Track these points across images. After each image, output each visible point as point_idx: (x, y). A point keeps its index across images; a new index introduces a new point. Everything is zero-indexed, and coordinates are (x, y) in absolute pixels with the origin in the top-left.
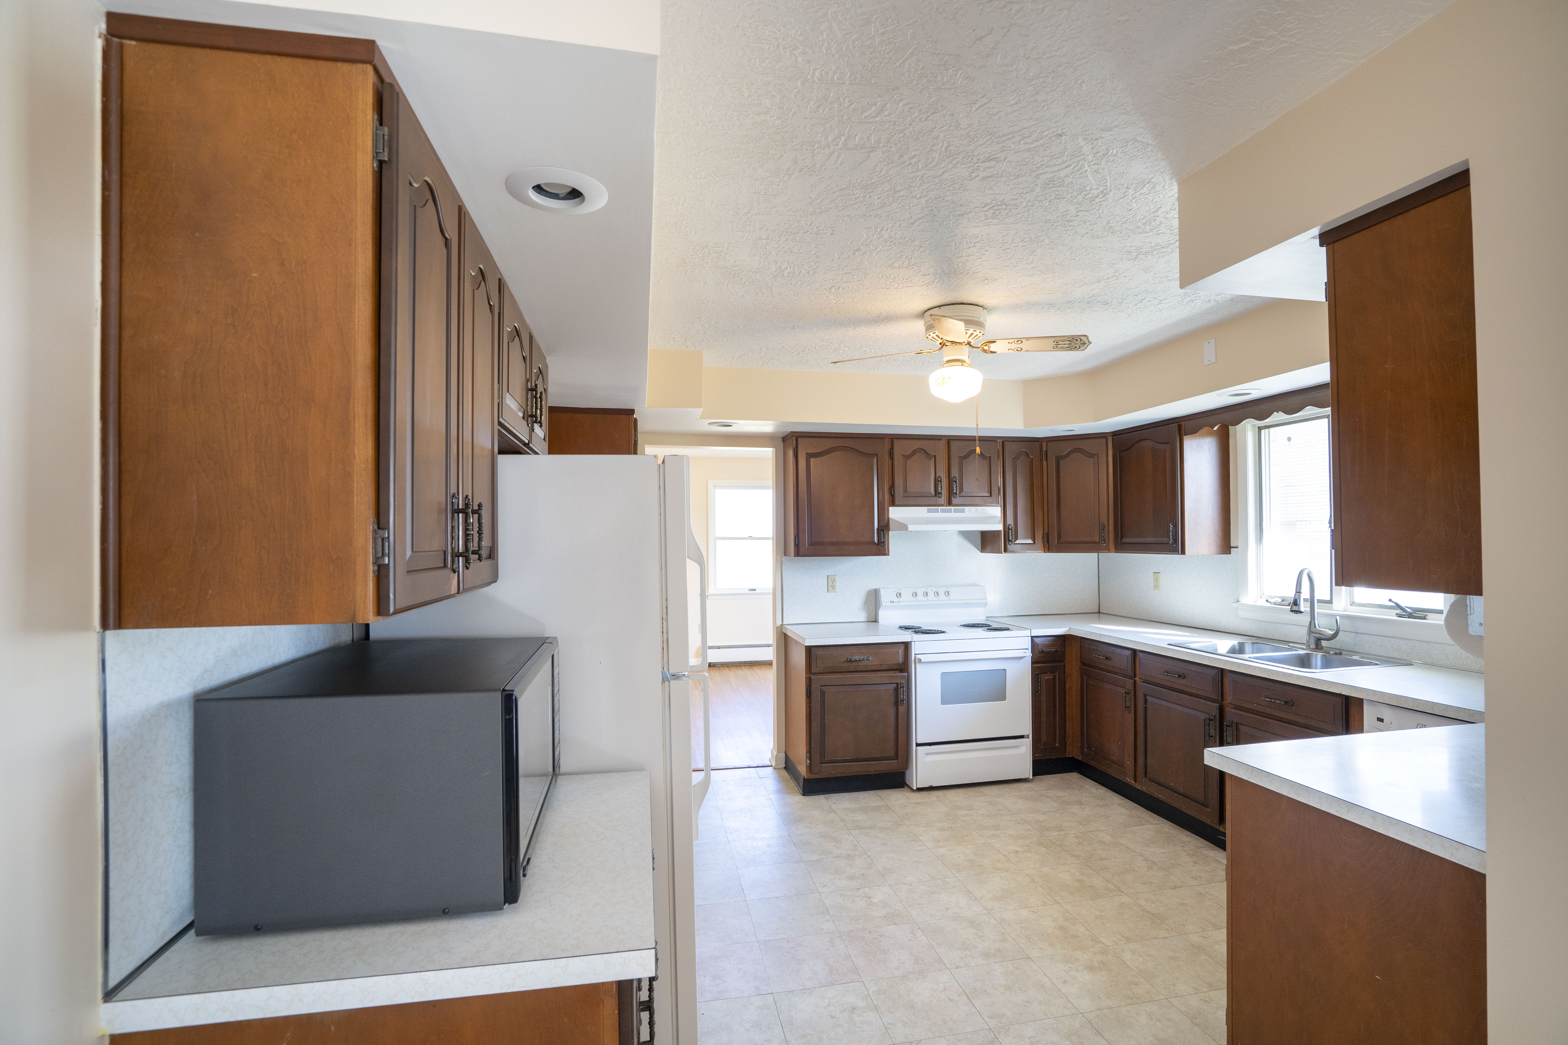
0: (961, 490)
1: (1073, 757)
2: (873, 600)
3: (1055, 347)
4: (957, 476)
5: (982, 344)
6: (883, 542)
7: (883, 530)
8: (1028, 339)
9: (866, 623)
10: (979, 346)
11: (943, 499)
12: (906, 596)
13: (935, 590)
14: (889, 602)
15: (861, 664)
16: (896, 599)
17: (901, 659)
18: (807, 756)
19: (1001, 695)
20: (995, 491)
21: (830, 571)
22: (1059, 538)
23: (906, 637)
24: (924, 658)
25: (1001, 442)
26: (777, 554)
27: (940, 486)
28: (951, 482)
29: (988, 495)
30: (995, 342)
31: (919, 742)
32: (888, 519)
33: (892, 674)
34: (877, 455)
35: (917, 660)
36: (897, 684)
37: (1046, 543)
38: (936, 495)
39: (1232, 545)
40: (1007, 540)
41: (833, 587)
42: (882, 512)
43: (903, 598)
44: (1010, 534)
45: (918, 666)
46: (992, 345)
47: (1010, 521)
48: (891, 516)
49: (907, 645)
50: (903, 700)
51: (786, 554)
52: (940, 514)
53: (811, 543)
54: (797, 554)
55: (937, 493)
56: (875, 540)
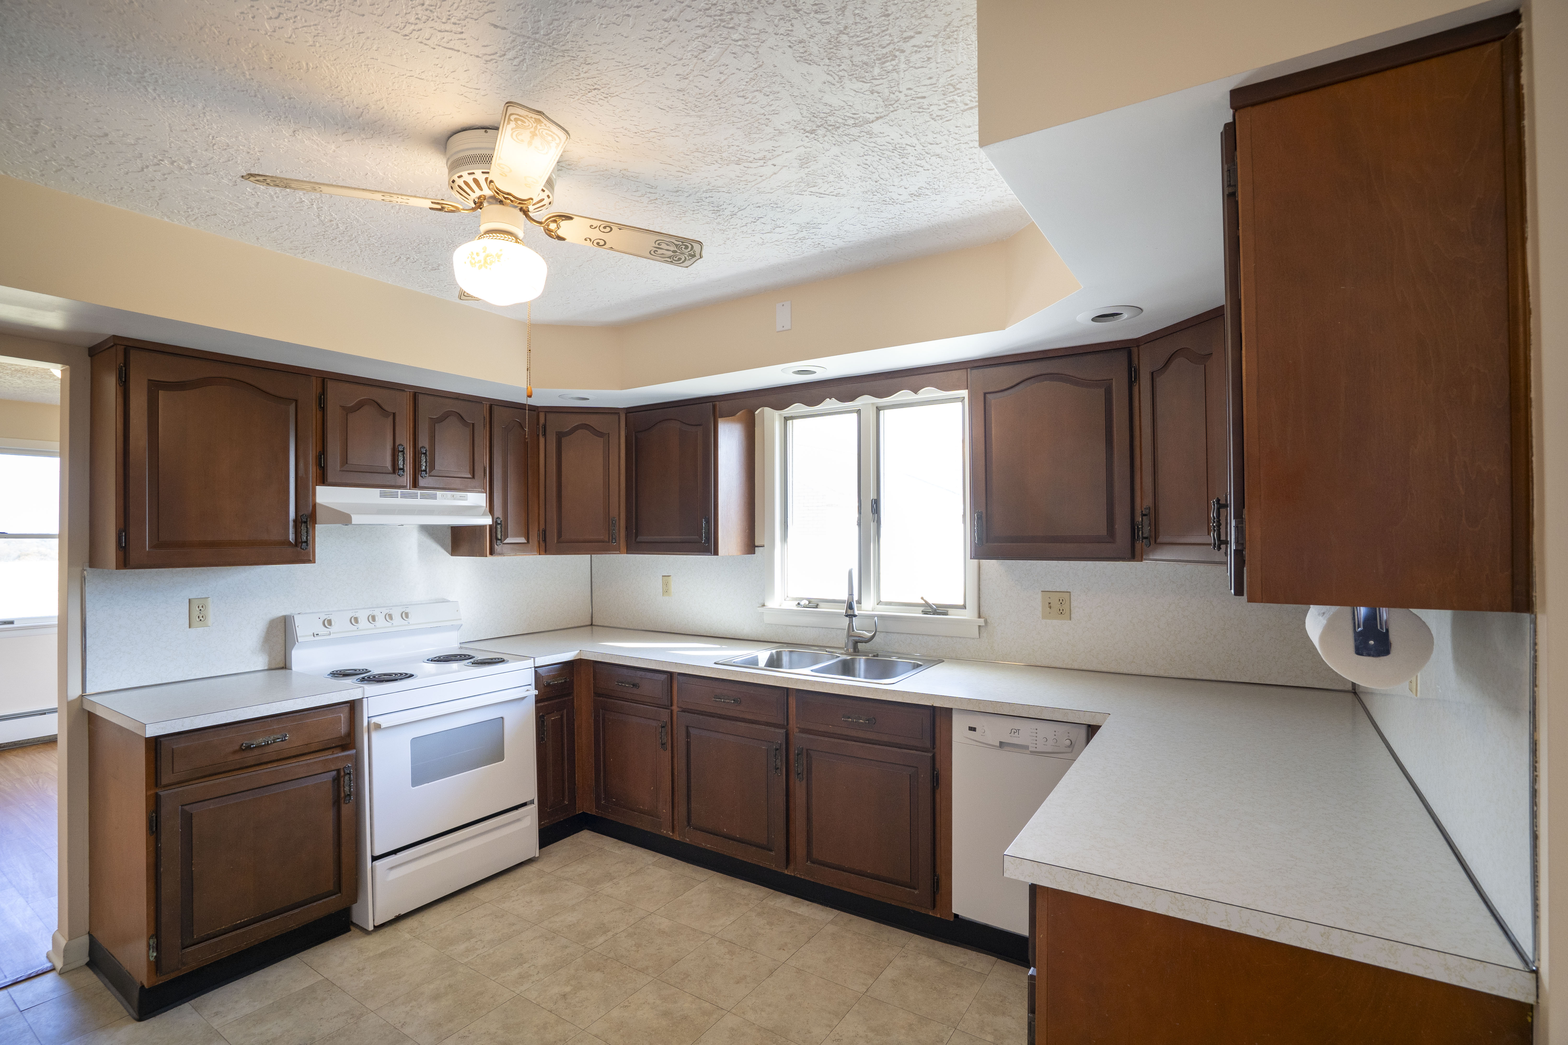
0: (433, 467)
1: (583, 813)
2: (280, 634)
3: (652, 252)
4: (427, 446)
5: (550, 218)
6: (306, 542)
7: (306, 522)
8: (621, 227)
9: (266, 673)
10: (543, 220)
11: (407, 478)
12: (341, 624)
13: (385, 611)
14: (310, 635)
15: (267, 750)
16: (322, 630)
17: (343, 729)
18: (149, 945)
19: (496, 754)
20: (479, 472)
21: (194, 592)
22: (560, 535)
23: (348, 691)
24: (384, 721)
25: (488, 405)
26: (71, 563)
27: (401, 458)
28: (417, 453)
29: (470, 476)
30: (571, 218)
31: (377, 853)
32: (315, 505)
33: (328, 756)
34: (296, 401)
35: (372, 727)
36: (338, 771)
37: (541, 542)
38: (394, 472)
39: (756, 544)
40: (494, 538)
41: (202, 618)
42: (304, 494)
43: (334, 628)
44: (499, 530)
45: (375, 736)
46: (564, 224)
47: (498, 513)
48: (319, 500)
49: (353, 707)
50: (349, 795)
51: (94, 561)
52: (399, 499)
53: (158, 544)
54: (125, 562)
55: (396, 469)
56: (292, 538)
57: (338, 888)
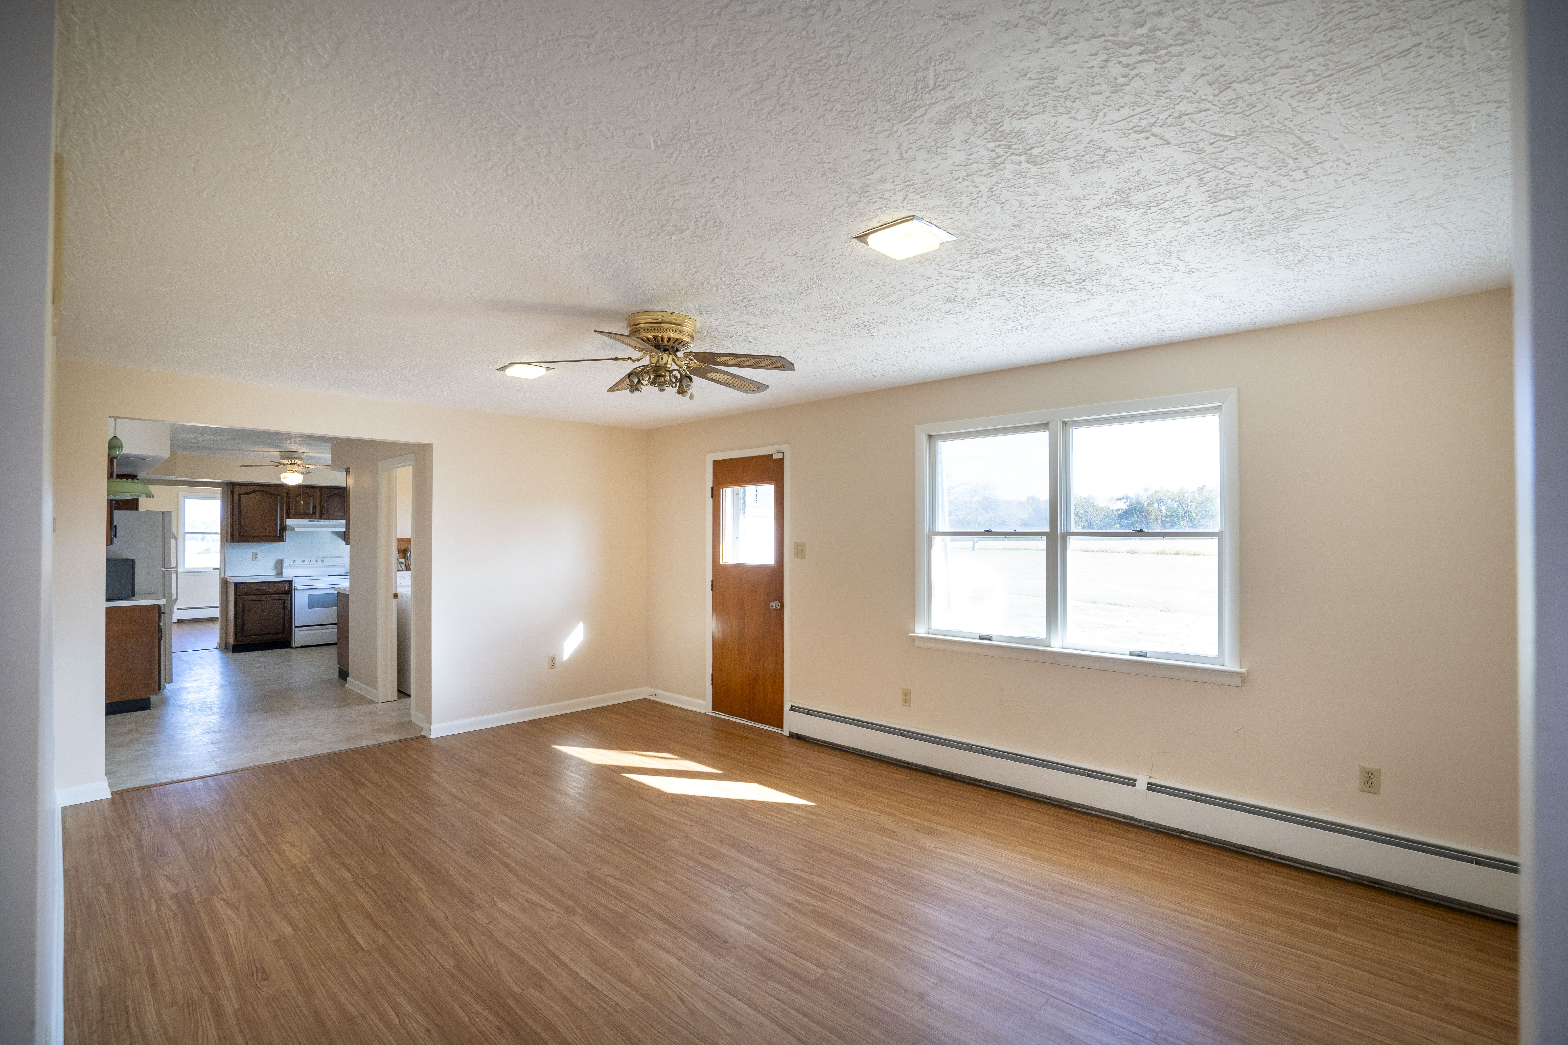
0: (327, 512)
2: (279, 565)
4: (325, 505)
6: (282, 536)
7: (282, 530)
9: (274, 573)
11: (317, 516)
12: (299, 562)
13: (315, 559)
14: (285, 563)
15: (264, 591)
17: (287, 588)
18: (233, 634)
21: (254, 550)
23: (293, 579)
24: (298, 588)
26: (221, 541)
27: (316, 510)
28: (322, 508)
29: (343, 514)
31: (296, 626)
32: (286, 525)
33: (282, 595)
35: (295, 589)
36: (285, 600)
41: (256, 558)
42: (282, 522)
43: (297, 563)
45: (296, 591)
48: (287, 524)
49: (290, 582)
50: (288, 607)
51: (227, 541)
52: (316, 522)
53: (241, 536)
54: (233, 541)
55: (314, 513)
56: (278, 535)
57: (284, 633)
